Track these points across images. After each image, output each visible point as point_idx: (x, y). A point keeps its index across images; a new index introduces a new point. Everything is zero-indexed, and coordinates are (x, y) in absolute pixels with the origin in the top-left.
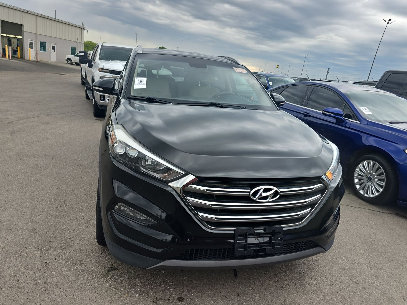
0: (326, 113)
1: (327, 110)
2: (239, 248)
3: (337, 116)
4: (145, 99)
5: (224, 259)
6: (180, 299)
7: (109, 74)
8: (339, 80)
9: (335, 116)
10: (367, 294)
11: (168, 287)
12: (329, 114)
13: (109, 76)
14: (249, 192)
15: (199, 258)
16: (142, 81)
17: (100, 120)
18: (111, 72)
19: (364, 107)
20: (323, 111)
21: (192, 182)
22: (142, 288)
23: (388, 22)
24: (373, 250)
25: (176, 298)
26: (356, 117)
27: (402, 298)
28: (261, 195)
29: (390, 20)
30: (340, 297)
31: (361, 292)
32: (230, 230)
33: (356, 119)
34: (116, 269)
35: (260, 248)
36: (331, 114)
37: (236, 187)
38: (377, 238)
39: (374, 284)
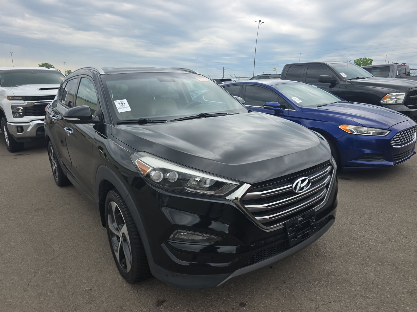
0: (267, 107)
1: (267, 105)
2: (292, 239)
3: (276, 108)
4: (137, 121)
5: (278, 252)
6: (243, 305)
7: (23, 101)
8: (237, 77)
9: (274, 108)
10: (366, 245)
11: (225, 299)
12: (269, 107)
13: (24, 103)
14: (291, 187)
15: (260, 259)
16: (123, 103)
17: (21, 155)
18: (24, 98)
19: (294, 97)
20: (264, 105)
21: (249, 190)
22: (202, 309)
23: (259, 23)
24: (347, 210)
25: (238, 305)
26: (291, 107)
27: (388, 240)
28: (300, 187)
29: (260, 21)
30: (352, 254)
31: (362, 246)
32: (279, 226)
33: (291, 108)
34: (164, 301)
35: (305, 233)
36: (271, 107)
37: (280, 186)
38: (343, 201)
39: (366, 236)
